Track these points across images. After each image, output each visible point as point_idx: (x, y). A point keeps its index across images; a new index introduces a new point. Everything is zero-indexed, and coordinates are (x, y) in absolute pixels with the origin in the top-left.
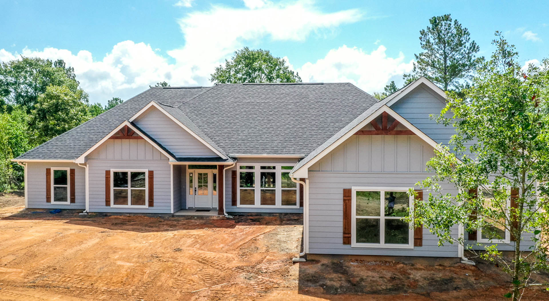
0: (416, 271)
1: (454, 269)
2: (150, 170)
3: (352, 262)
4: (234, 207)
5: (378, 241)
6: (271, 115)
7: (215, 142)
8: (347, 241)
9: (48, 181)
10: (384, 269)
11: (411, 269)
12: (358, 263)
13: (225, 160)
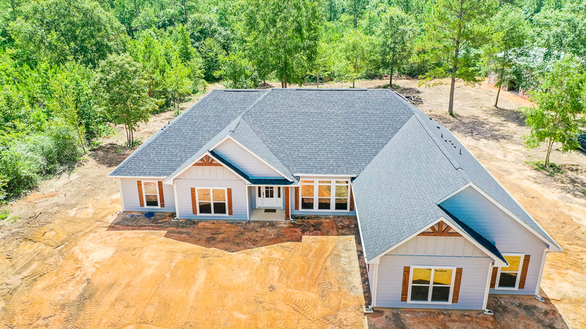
0: (452, 323)
1: (479, 320)
2: (229, 188)
3: (407, 313)
4: (297, 211)
5: (426, 300)
6: (324, 129)
7: (280, 160)
8: (404, 299)
9: (140, 190)
10: (430, 322)
11: (449, 321)
12: (411, 314)
13: (292, 183)
